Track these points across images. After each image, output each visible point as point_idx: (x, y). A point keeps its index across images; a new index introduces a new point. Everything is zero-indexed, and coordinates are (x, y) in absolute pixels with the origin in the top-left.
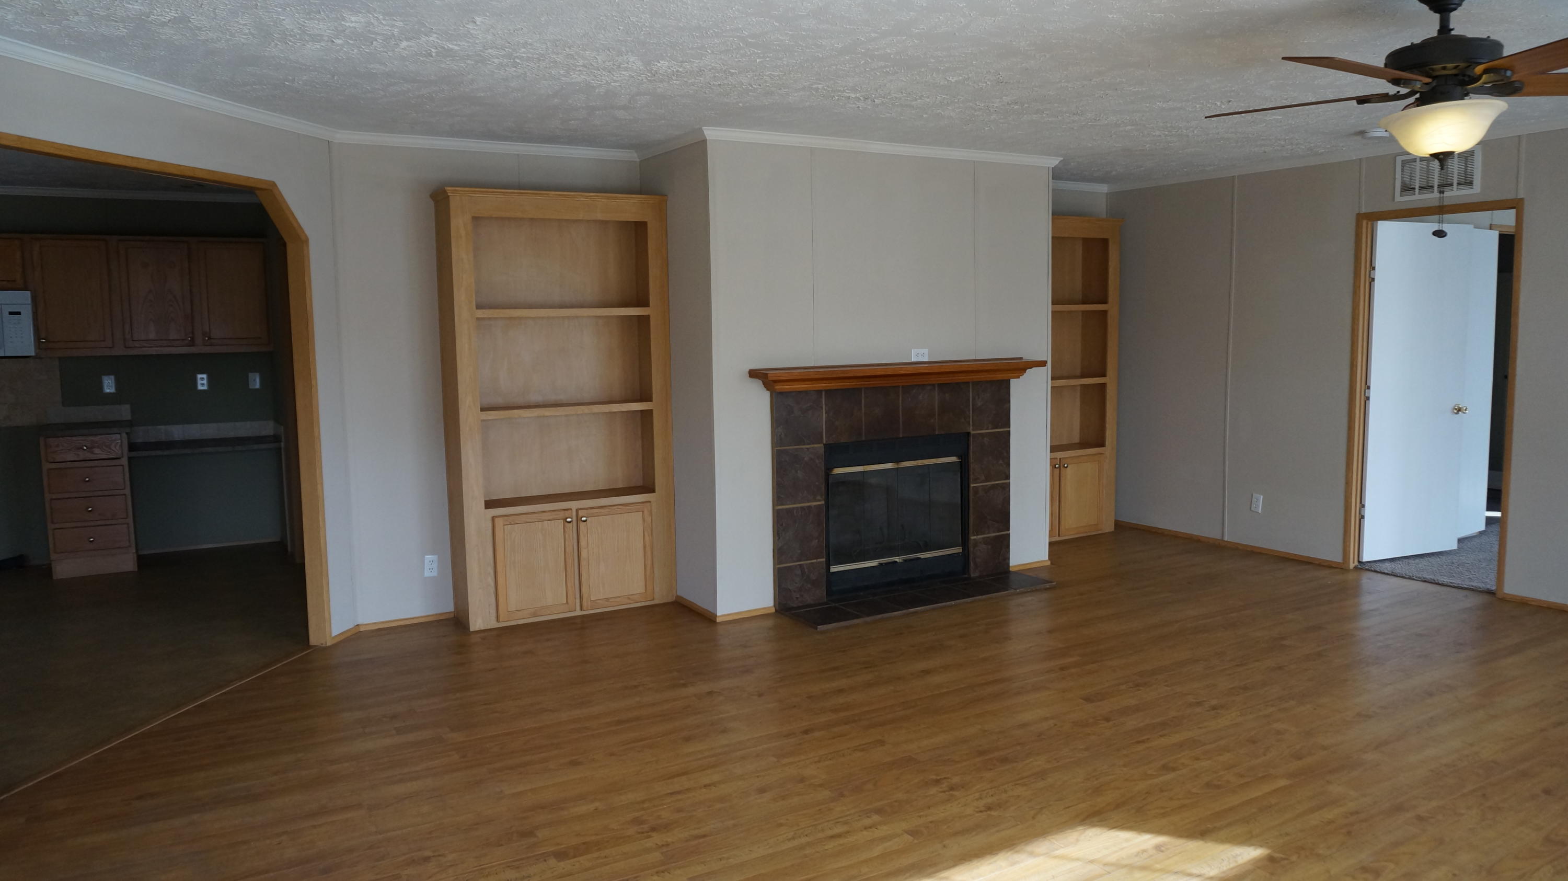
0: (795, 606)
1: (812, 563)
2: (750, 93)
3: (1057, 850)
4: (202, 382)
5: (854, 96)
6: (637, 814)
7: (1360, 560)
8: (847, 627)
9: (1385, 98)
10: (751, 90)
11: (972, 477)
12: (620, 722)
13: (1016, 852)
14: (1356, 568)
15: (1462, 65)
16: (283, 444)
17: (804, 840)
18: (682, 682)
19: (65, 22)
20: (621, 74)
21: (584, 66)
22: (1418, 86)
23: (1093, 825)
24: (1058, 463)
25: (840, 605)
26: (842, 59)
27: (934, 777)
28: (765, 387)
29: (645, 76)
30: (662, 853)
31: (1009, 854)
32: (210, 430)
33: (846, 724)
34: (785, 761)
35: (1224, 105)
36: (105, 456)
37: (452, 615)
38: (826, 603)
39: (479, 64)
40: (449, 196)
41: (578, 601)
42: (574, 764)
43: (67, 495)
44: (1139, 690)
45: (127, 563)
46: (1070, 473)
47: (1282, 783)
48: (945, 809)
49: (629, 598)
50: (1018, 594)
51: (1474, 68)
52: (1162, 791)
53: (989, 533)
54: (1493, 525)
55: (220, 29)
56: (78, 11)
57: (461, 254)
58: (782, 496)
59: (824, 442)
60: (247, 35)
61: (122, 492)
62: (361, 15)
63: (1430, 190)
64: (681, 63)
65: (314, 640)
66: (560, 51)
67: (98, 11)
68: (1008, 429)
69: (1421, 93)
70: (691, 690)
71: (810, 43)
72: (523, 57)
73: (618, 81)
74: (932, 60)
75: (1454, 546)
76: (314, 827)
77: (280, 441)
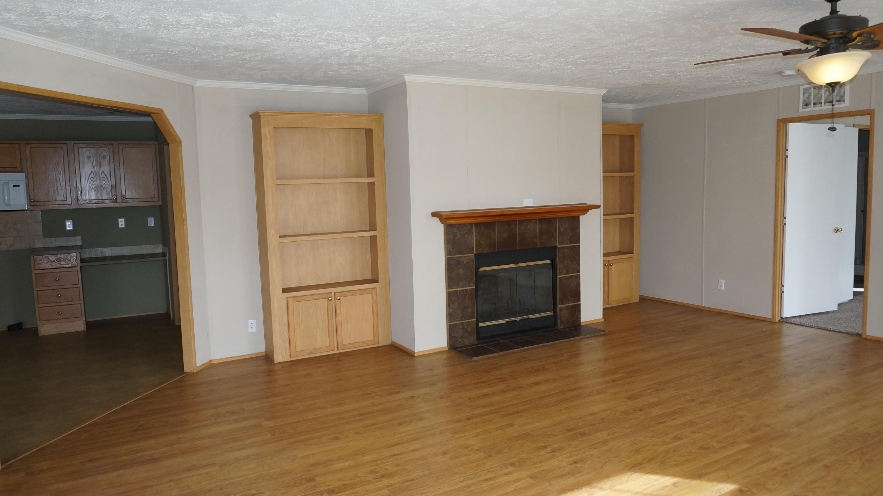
0: (459, 346)
1: (468, 322)
2: (431, 55)
3: (616, 486)
4: (122, 223)
5: (490, 55)
6: (373, 468)
7: (782, 317)
8: (489, 358)
9: (799, 51)
10: (432, 53)
11: (558, 271)
12: (361, 415)
13: (592, 488)
14: (779, 321)
15: (845, 32)
16: (167, 258)
17: (470, 482)
18: (397, 391)
19: (44, 20)
20: (358, 45)
21: (337, 40)
22: (819, 44)
23: (636, 472)
24: (607, 263)
25: (484, 345)
26: (485, 34)
27: (543, 445)
28: (441, 222)
29: (372, 45)
30: (389, 490)
31: (588, 489)
32: (126, 251)
33: (491, 414)
34: (457, 436)
35: (702, 58)
36: (67, 266)
37: (264, 354)
38: (478, 345)
39: (278, 40)
40: (260, 116)
41: (336, 345)
42: (336, 439)
43: (47, 288)
44: (658, 393)
45: (80, 326)
46: (614, 268)
47: (745, 446)
48: (550, 463)
49: (364, 343)
50: (586, 338)
51: (852, 34)
52: (674, 451)
53: (569, 303)
54: (857, 296)
55: (131, 22)
56: (51, 13)
57: (267, 148)
58: (451, 284)
59: (475, 253)
60: (147, 25)
61: (77, 286)
62: (211, 13)
63: (820, 105)
64: (393, 37)
65: (186, 369)
66: (324, 32)
67: (63, 13)
68: (578, 244)
69: (820, 48)
70: (401, 396)
71: (467, 25)
72: (303, 35)
73: (357, 48)
74: (536, 34)
75: (836, 308)
76: (189, 477)
77: (166, 256)
